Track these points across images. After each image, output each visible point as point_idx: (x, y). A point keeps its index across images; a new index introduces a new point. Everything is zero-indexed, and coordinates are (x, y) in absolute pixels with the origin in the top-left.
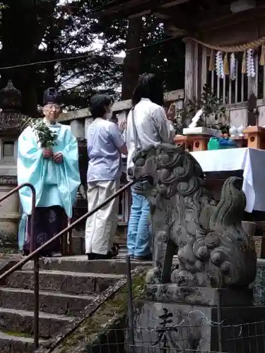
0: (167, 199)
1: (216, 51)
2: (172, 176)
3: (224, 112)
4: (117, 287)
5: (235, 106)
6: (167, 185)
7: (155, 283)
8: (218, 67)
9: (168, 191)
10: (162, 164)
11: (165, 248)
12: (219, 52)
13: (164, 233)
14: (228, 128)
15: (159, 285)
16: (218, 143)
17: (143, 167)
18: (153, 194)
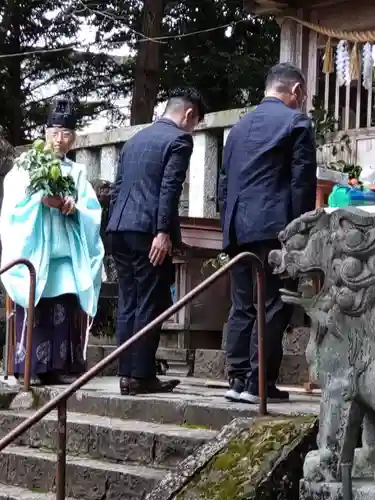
0: (352, 316)
1: (336, 40)
2: (366, 272)
3: (348, 142)
4: (203, 459)
5: (368, 133)
6: (356, 289)
7: (323, 479)
8: (340, 67)
9: (358, 301)
10: (346, 248)
11: (347, 413)
12: (342, 42)
13: (346, 382)
14: (358, 170)
15: (331, 485)
16: (347, 196)
17: (303, 252)
18: (324, 306)
